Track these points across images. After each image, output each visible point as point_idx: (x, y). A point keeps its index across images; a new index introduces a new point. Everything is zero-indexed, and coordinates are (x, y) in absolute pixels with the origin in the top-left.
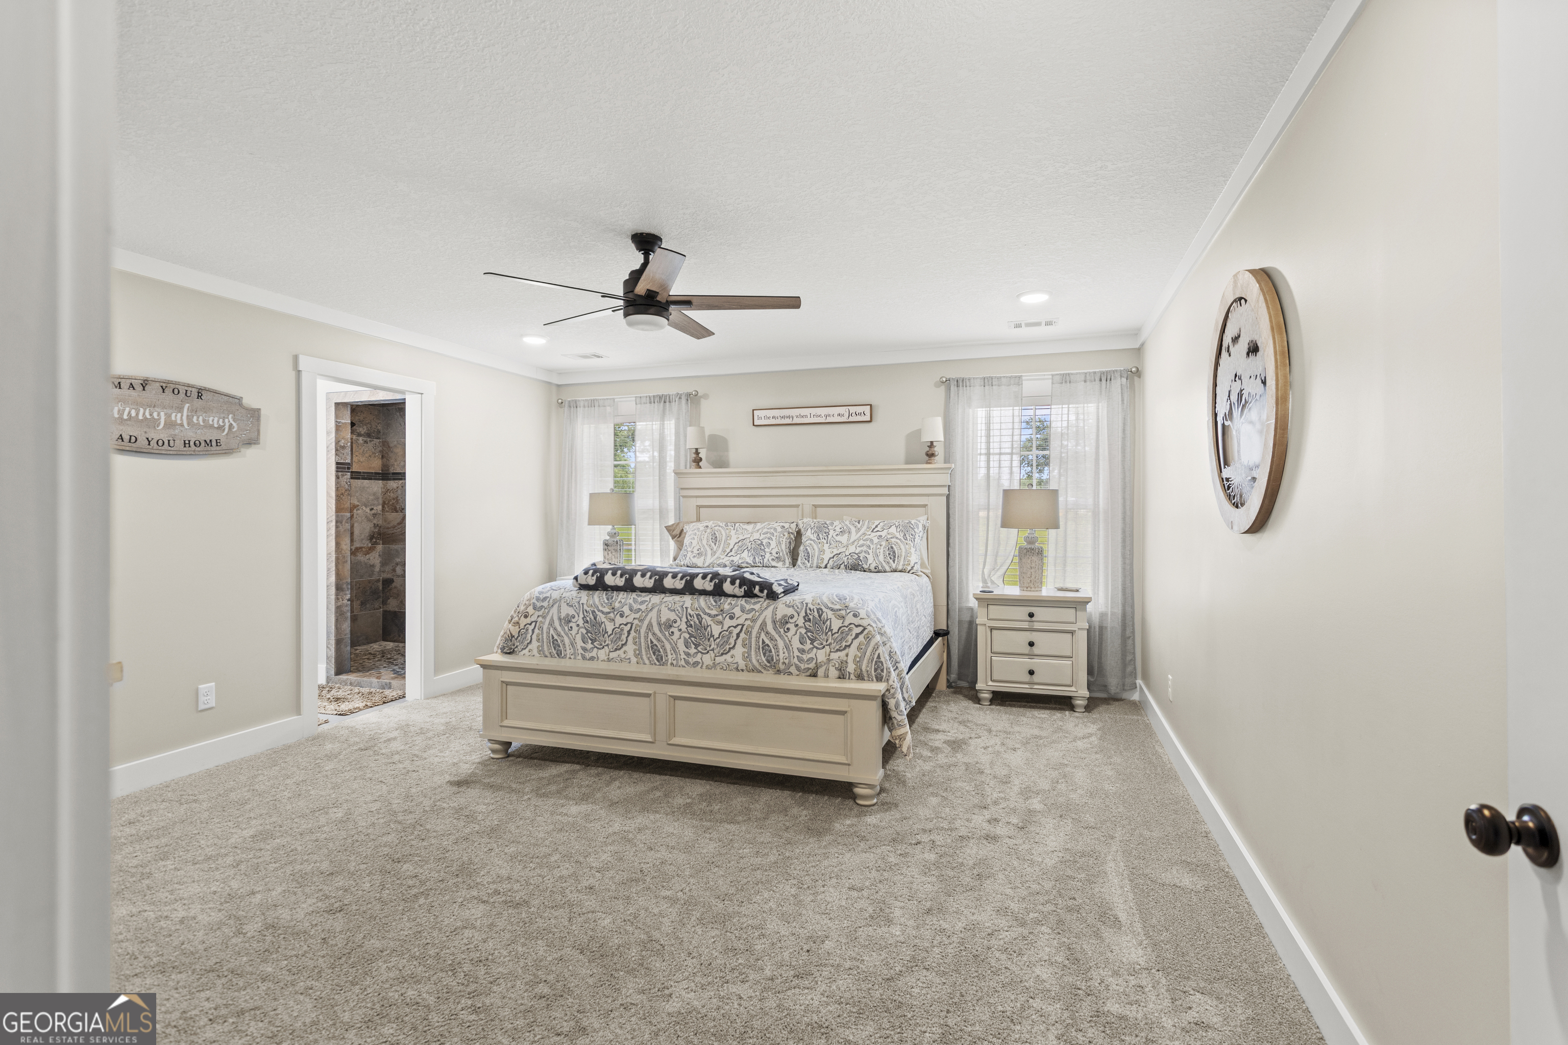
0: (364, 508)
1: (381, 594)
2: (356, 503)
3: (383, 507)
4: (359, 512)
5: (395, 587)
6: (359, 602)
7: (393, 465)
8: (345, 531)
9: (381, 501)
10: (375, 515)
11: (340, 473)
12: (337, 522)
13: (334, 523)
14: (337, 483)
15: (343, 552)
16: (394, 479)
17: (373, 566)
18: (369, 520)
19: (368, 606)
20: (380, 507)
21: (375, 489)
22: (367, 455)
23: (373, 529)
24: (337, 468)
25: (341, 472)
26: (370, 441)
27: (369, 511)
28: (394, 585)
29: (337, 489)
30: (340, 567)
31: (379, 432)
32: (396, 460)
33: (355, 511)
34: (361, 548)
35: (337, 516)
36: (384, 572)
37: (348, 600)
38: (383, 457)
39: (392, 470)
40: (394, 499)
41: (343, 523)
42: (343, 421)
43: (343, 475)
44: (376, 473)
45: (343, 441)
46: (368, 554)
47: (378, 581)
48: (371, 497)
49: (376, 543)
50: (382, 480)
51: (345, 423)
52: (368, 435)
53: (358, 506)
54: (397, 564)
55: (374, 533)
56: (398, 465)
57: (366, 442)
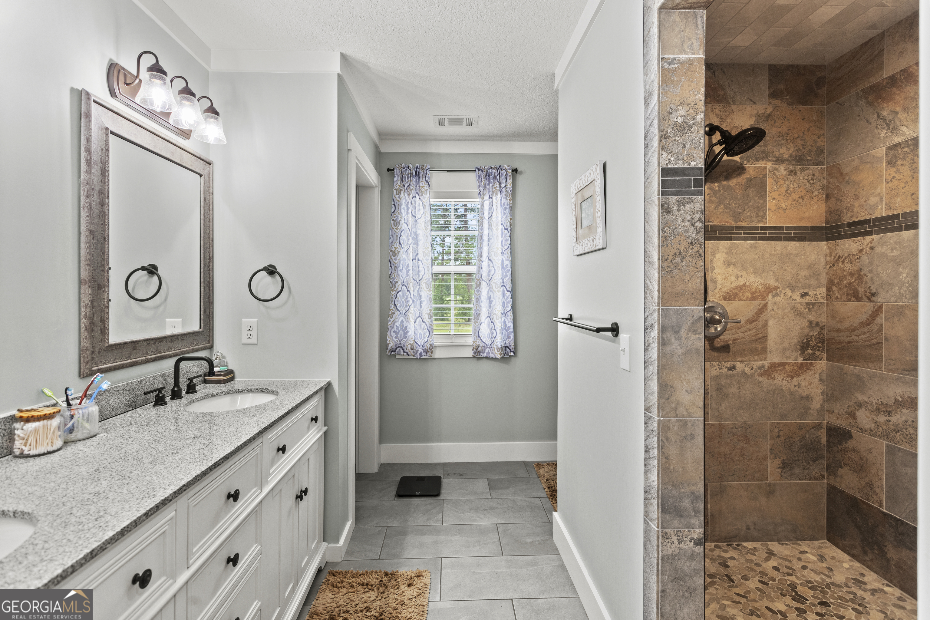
0: (789, 293)
1: (825, 453)
2: (772, 283)
3: (829, 290)
4: (777, 299)
5: (855, 450)
6: (778, 462)
7: (850, 208)
8: (687, 353)
9: (824, 280)
10: (810, 305)
11: (673, 199)
12: (663, 329)
13: (655, 333)
14: (663, 226)
15: (681, 410)
16: (853, 236)
17: (807, 398)
18: (798, 314)
19: (796, 471)
20: (823, 291)
21: (812, 258)
22: (795, 196)
23: (806, 331)
24: (664, 184)
25: (677, 193)
26: (802, 170)
27: (798, 298)
28: (851, 444)
29: (664, 241)
30: (673, 451)
31: (820, 151)
32: (857, 197)
33: (770, 297)
34: (783, 364)
35: (664, 314)
36: (831, 412)
37: (697, 543)
38: (828, 197)
39: (847, 219)
40: (851, 275)
41: (683, 332)
42: (683, 57)
43: (680, 204)
44: (813, 228)
45: (682, 111)
46: (798, 376)
47: (818, 426)
48: (804, 273)
49: (813, 357)
50: (828, 239)
51: (690, 62)
52: (799, 159)
53: (776, 288)
54: (860, 405)
55: (809, 338)
56: (861, 206)
57: (793, 172)
